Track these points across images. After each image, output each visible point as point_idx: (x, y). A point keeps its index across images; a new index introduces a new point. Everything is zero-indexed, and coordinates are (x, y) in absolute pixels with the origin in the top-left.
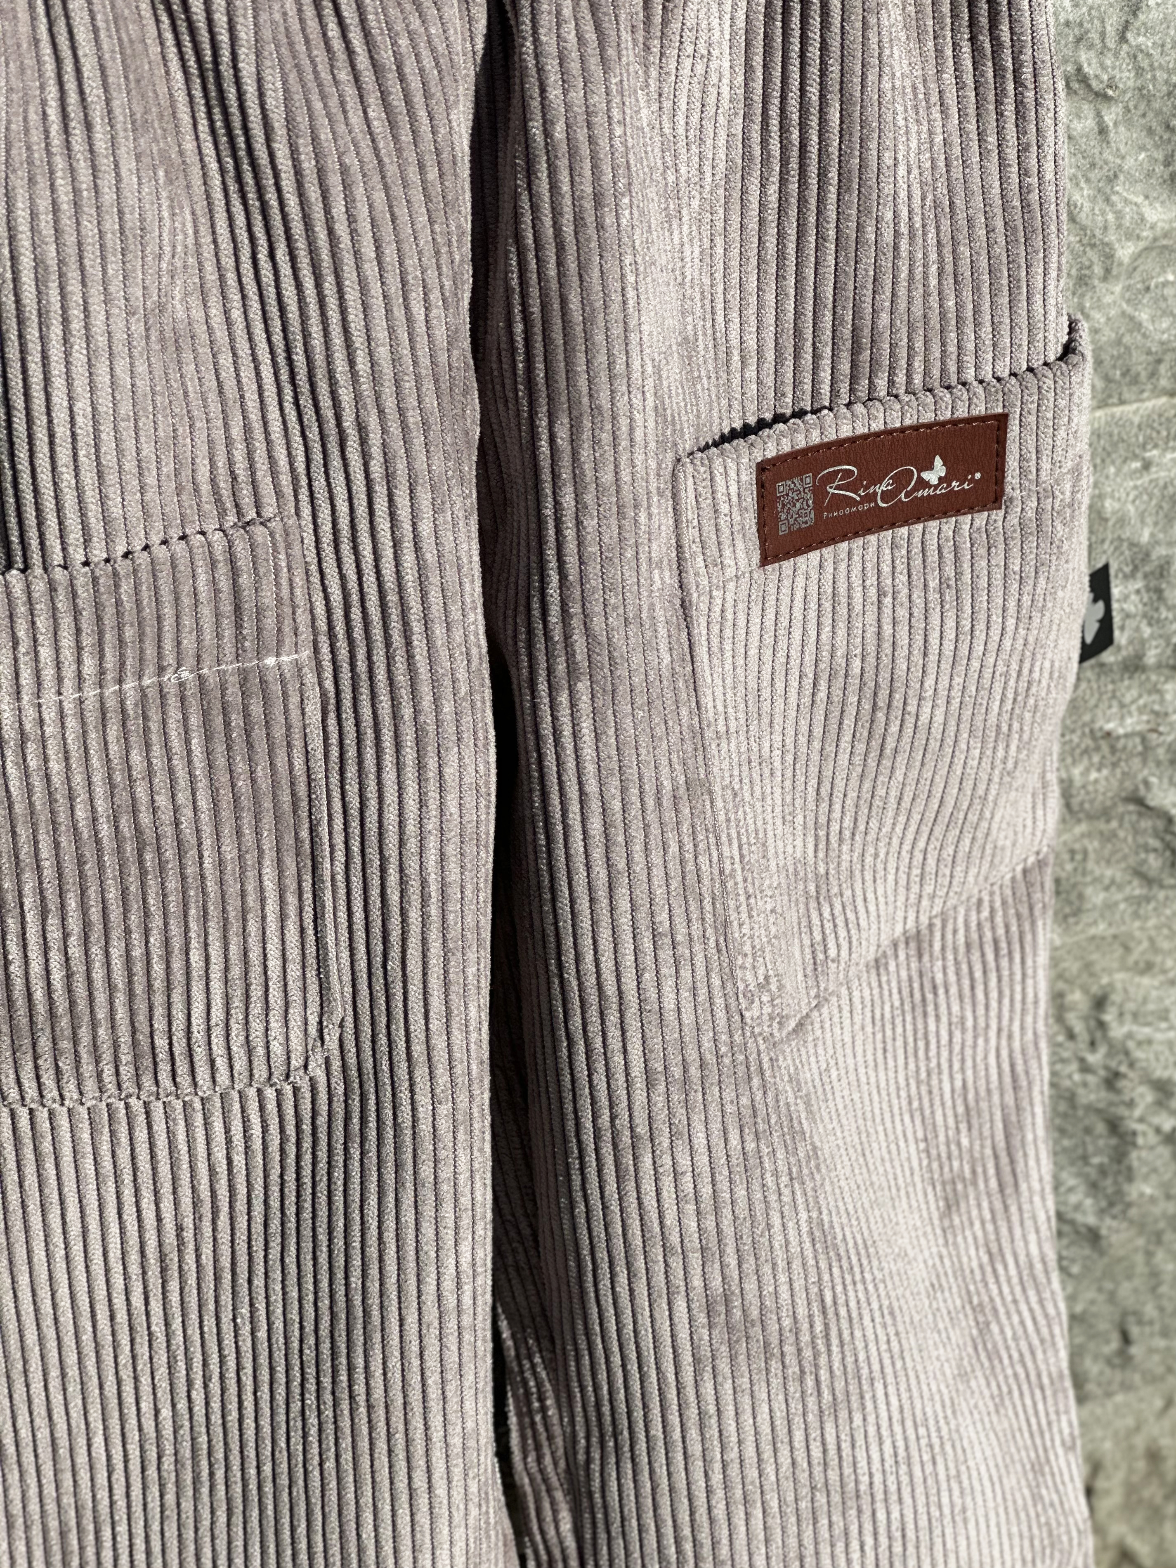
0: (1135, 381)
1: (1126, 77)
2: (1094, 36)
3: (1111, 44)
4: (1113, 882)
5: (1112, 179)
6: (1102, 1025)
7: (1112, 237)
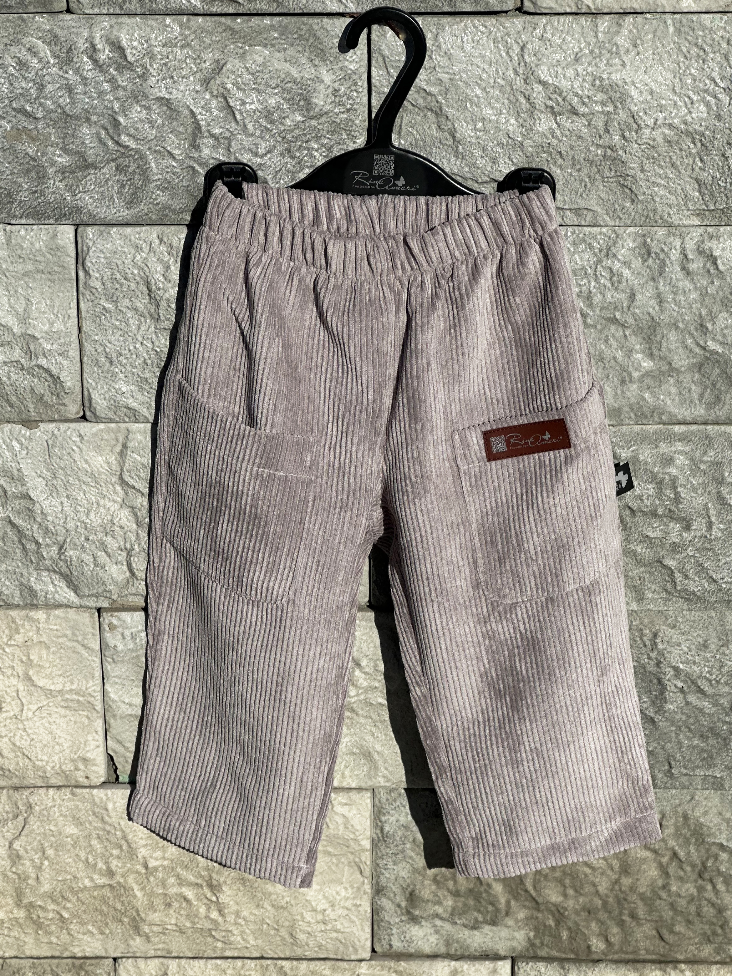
0: (646, 417)
1: (631, 321)
2: (620, 307)
3: (625, 309)
4: (655, 591)
5: (631, 351)
6: (655, 643)
7: (631, 369)
